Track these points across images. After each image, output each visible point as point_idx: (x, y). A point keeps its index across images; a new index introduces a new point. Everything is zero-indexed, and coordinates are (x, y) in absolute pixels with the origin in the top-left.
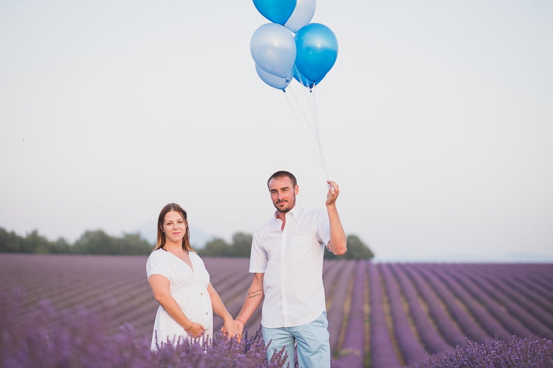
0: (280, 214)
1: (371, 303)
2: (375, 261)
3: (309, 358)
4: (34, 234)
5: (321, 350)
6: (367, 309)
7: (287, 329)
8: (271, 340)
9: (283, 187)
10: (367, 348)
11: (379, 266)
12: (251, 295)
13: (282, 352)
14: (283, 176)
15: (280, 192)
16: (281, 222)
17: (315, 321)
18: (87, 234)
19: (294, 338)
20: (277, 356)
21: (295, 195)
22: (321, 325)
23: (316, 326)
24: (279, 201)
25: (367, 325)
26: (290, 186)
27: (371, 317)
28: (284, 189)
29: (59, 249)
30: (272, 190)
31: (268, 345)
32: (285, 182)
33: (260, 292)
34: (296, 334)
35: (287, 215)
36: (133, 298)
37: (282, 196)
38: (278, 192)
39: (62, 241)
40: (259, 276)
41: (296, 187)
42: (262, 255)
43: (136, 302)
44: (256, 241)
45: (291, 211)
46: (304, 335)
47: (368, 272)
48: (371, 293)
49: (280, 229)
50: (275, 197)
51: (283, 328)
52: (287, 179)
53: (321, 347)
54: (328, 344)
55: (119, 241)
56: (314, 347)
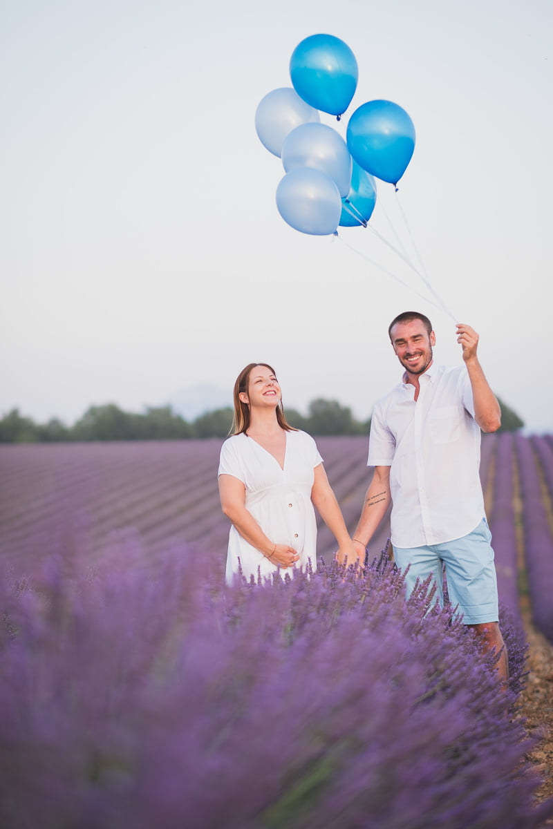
0: (411, 377)
1: (523, 496)
2: (526, 431)
3: (466, 589)
4: (14, 415)
5: (484, 576)
6: (517, 505)
7: (432, 548)
8: (410, 565)
9: (415, 334)
10: (521, 564)
11: (533, 440)
12: (372, 501)
13: (427, 583)
14: (412, 319)
15: (410, 342)
16: (414, 389)
17: (473, 533)
18: (93, 411)
19: (442, 560)
20: (421, 588)
21: (430, 346)
22: (482, 538)
23: (473, 540)
24: (408, 356)
25: (519, 531)
26: (424, 332)
27: (525, 518)
28: (415, 338)
29: (52, 435)
30: (397, 341)
31: (406, 572)
32: (416, 327)
33: (385, 496)
34: (445, 554)
35: (422, 379)
36: (167, 503)
37: (412, 348)
38: (406, 342)
39: (55, 423)
40: (382, 472)
41: (432, 335)
42: (386, 439)
43: (171, 510)
44: (378, 419)
45: (427, 372)
46: (457, 555)
47: (516, 449)
48: (522, 481)
49: (412, 398)
50: (402, 350)
51: (426, 547)
52: (418, 322)
53: (483, 571)
54: (492, 567)
55: (139, 419)
56: (472, 571)
